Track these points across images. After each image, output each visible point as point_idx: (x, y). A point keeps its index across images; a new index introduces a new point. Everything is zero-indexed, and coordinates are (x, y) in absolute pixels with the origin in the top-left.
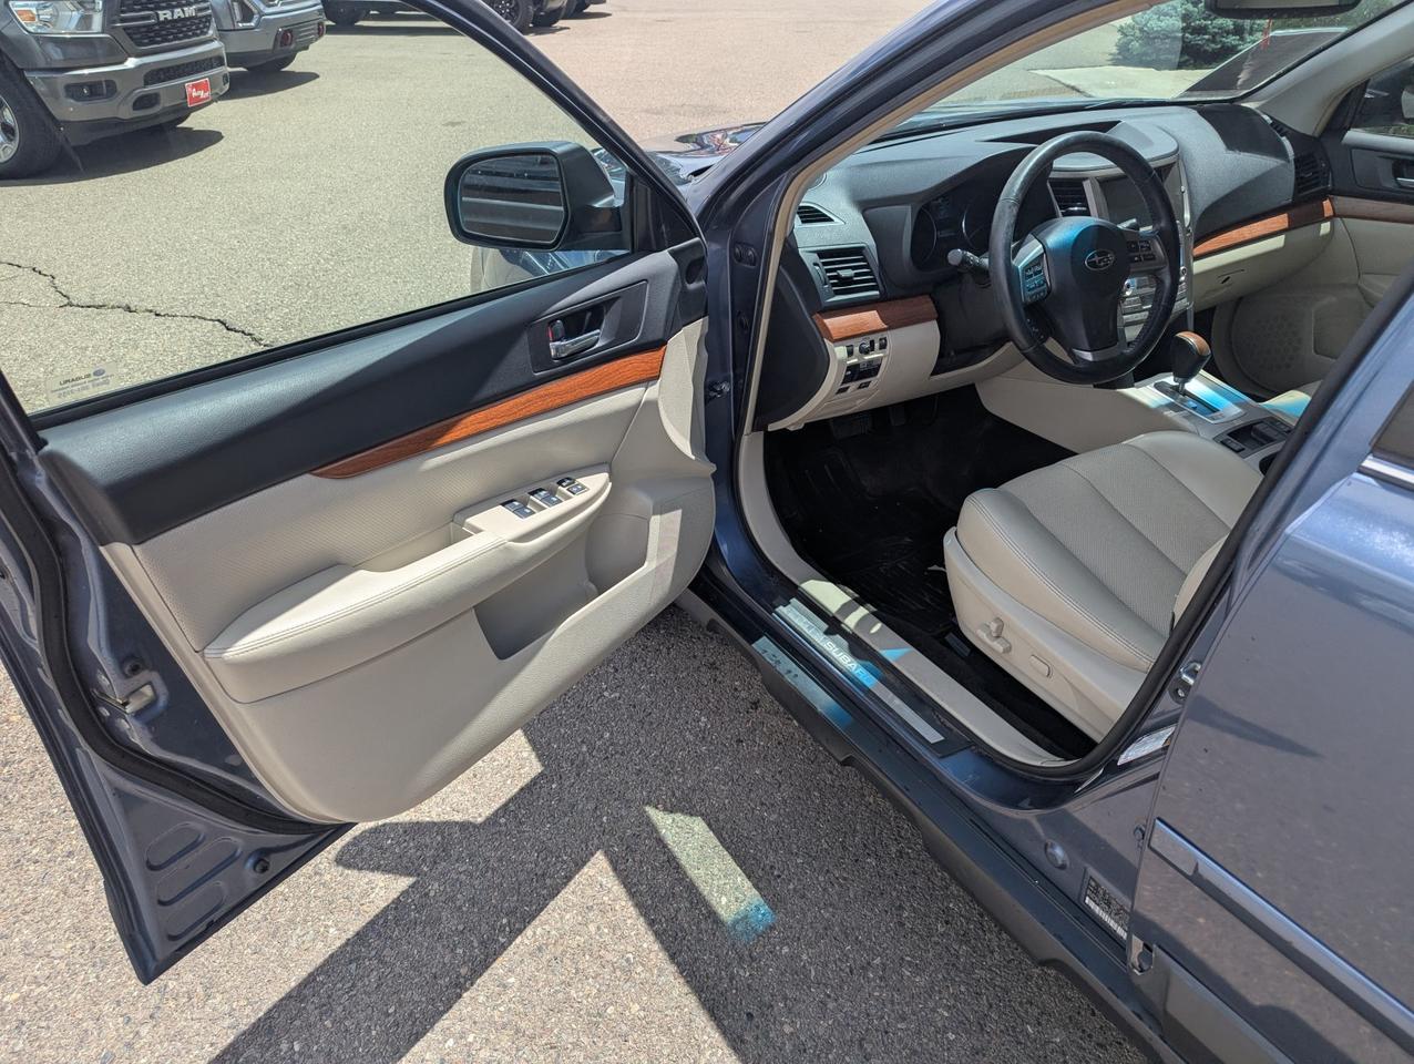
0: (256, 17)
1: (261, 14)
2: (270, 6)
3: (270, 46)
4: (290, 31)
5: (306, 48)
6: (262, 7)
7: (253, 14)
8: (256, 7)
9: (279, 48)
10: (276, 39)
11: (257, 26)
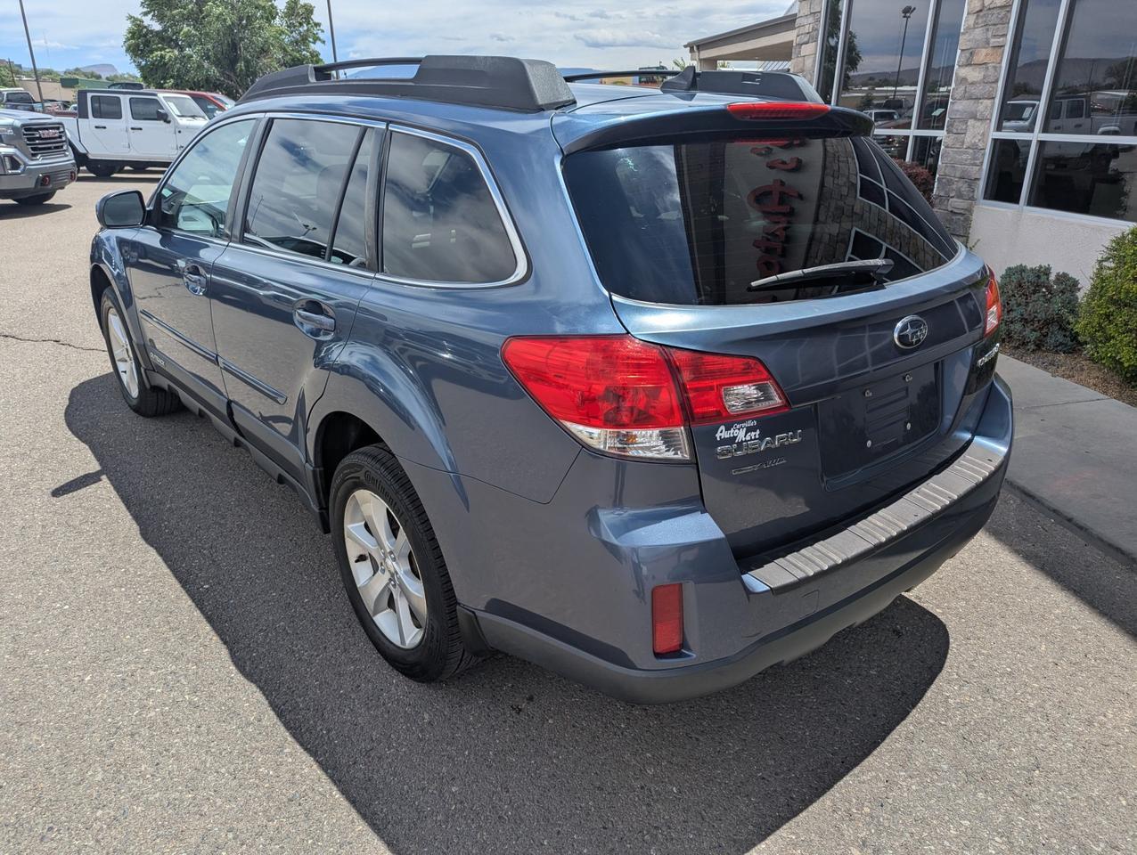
0: (22, 167)
1: (26, 165)
2: (33, 160)
3: (33, 186)
4: (48, 176)
5: (62, 188)
6: (27, 160)
7: (19, 164)
8: (21, 160)
9: (39, 187)
10: (37, 182)
11: (22, 173)
